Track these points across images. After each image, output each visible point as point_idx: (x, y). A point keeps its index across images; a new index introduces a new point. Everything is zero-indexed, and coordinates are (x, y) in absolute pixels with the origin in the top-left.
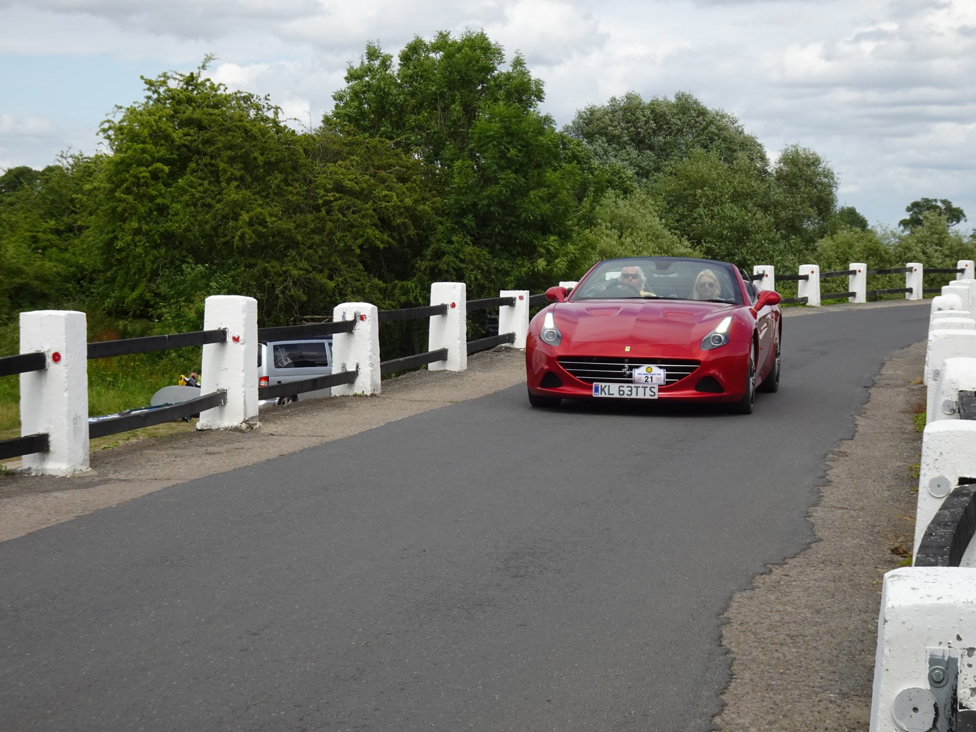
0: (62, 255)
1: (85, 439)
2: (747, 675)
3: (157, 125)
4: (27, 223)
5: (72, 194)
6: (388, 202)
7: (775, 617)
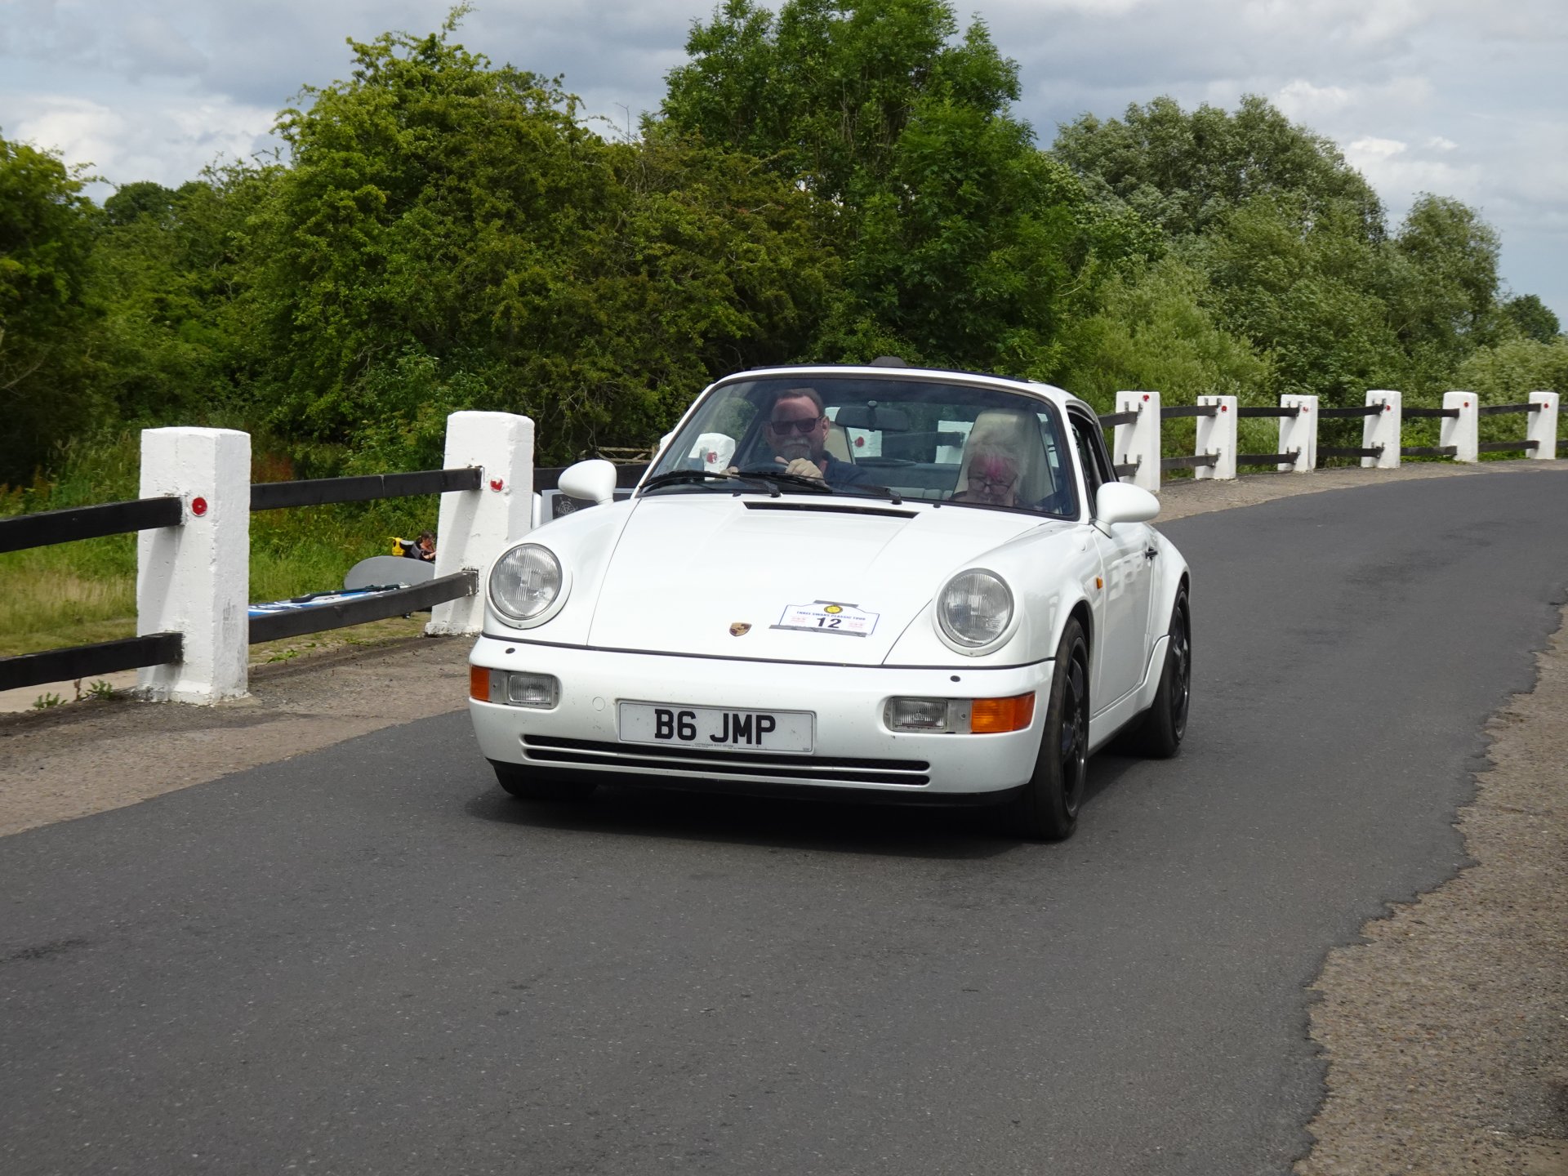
0: (207, 332)
1: (242, 645)
2: (1353, 1093)
3: (371, 120)
4: (150, 277)
5: (227, 232)
6: (752, 261)
7: (1400, 994)
